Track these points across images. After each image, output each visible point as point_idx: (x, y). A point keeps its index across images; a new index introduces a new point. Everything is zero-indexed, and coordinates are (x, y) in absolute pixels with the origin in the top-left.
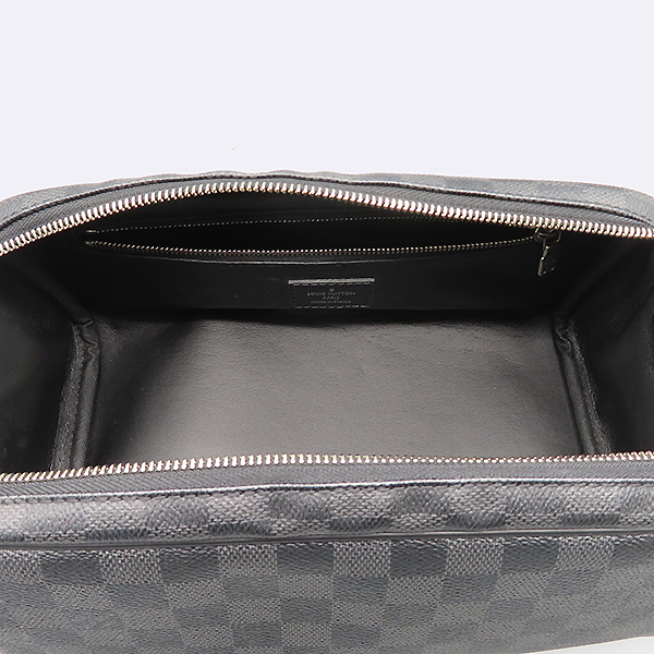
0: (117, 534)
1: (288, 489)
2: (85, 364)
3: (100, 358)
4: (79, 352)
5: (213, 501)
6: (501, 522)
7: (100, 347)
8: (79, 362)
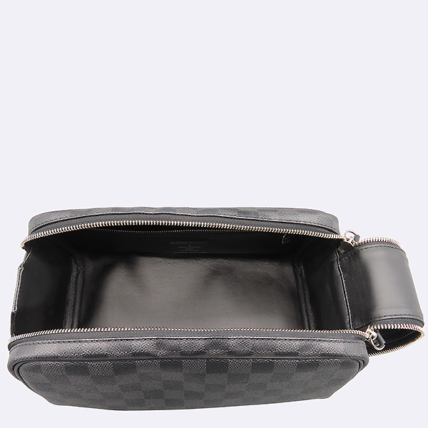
0: (95, 356)
1: (163, 339)
2: (78, 275)
3: (84, 272)
4: (74, 269)
5: (134, 343)
6: (250, 354)
7: (84, 267)
8: (74, 274)
